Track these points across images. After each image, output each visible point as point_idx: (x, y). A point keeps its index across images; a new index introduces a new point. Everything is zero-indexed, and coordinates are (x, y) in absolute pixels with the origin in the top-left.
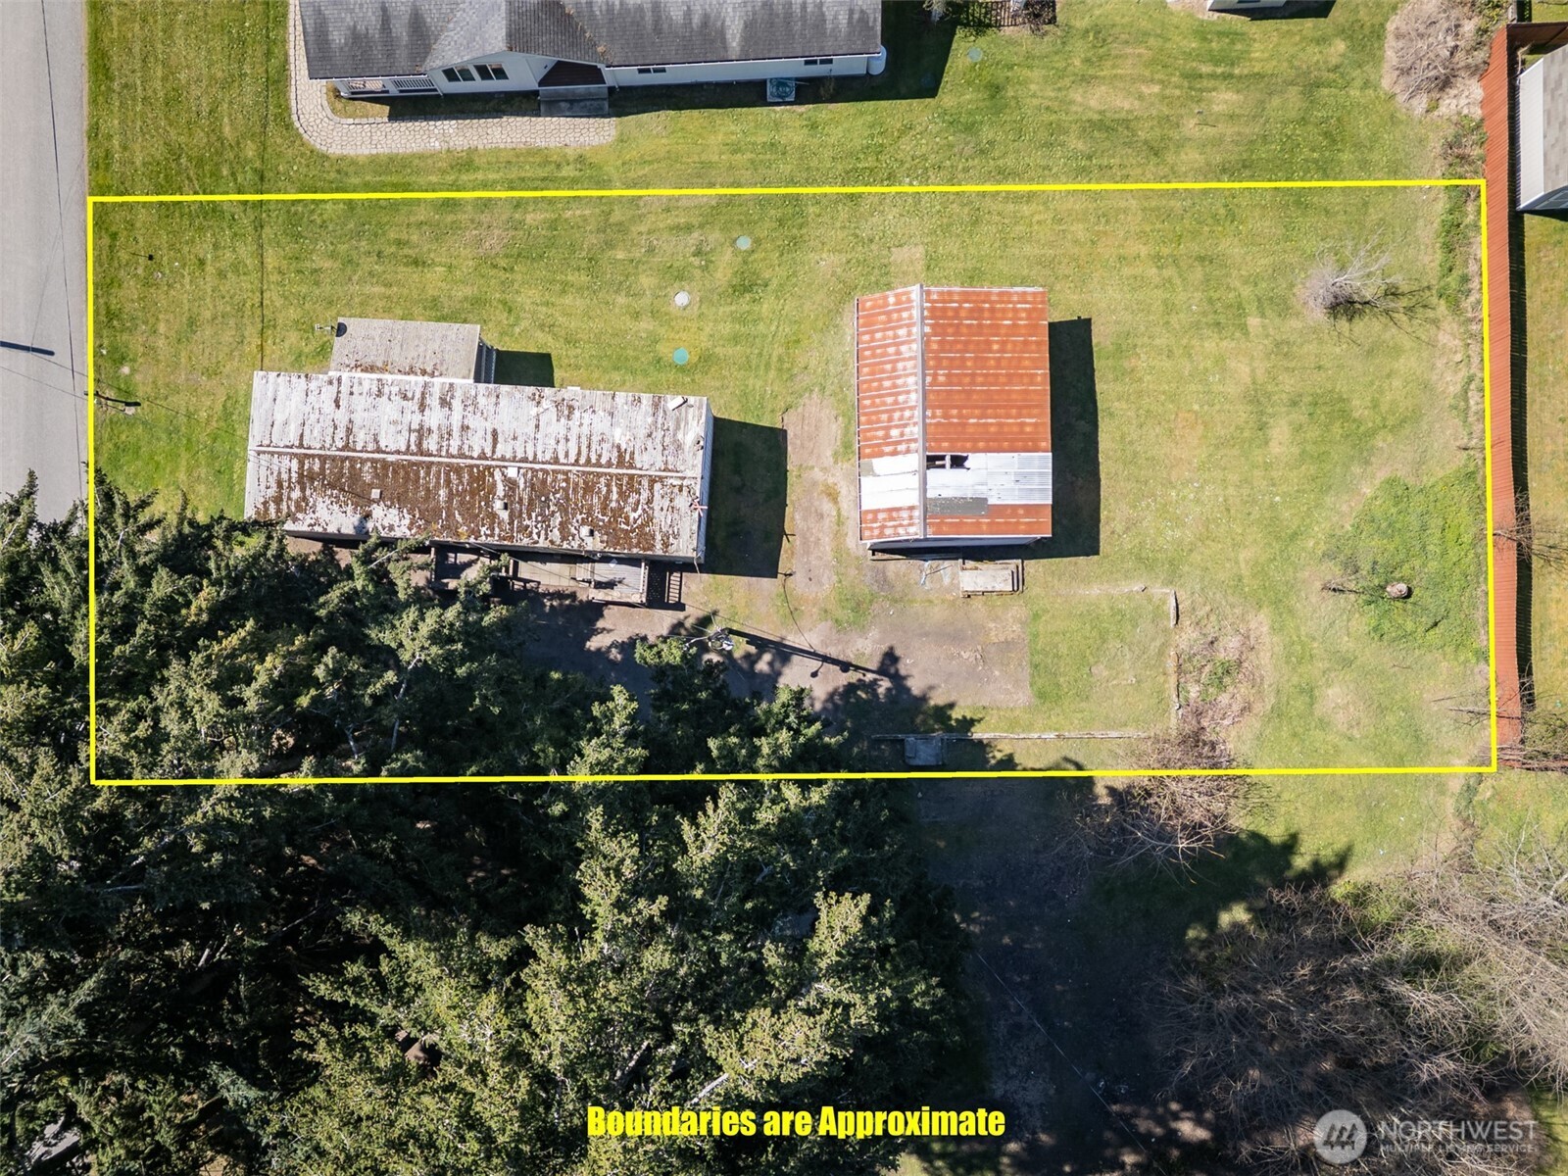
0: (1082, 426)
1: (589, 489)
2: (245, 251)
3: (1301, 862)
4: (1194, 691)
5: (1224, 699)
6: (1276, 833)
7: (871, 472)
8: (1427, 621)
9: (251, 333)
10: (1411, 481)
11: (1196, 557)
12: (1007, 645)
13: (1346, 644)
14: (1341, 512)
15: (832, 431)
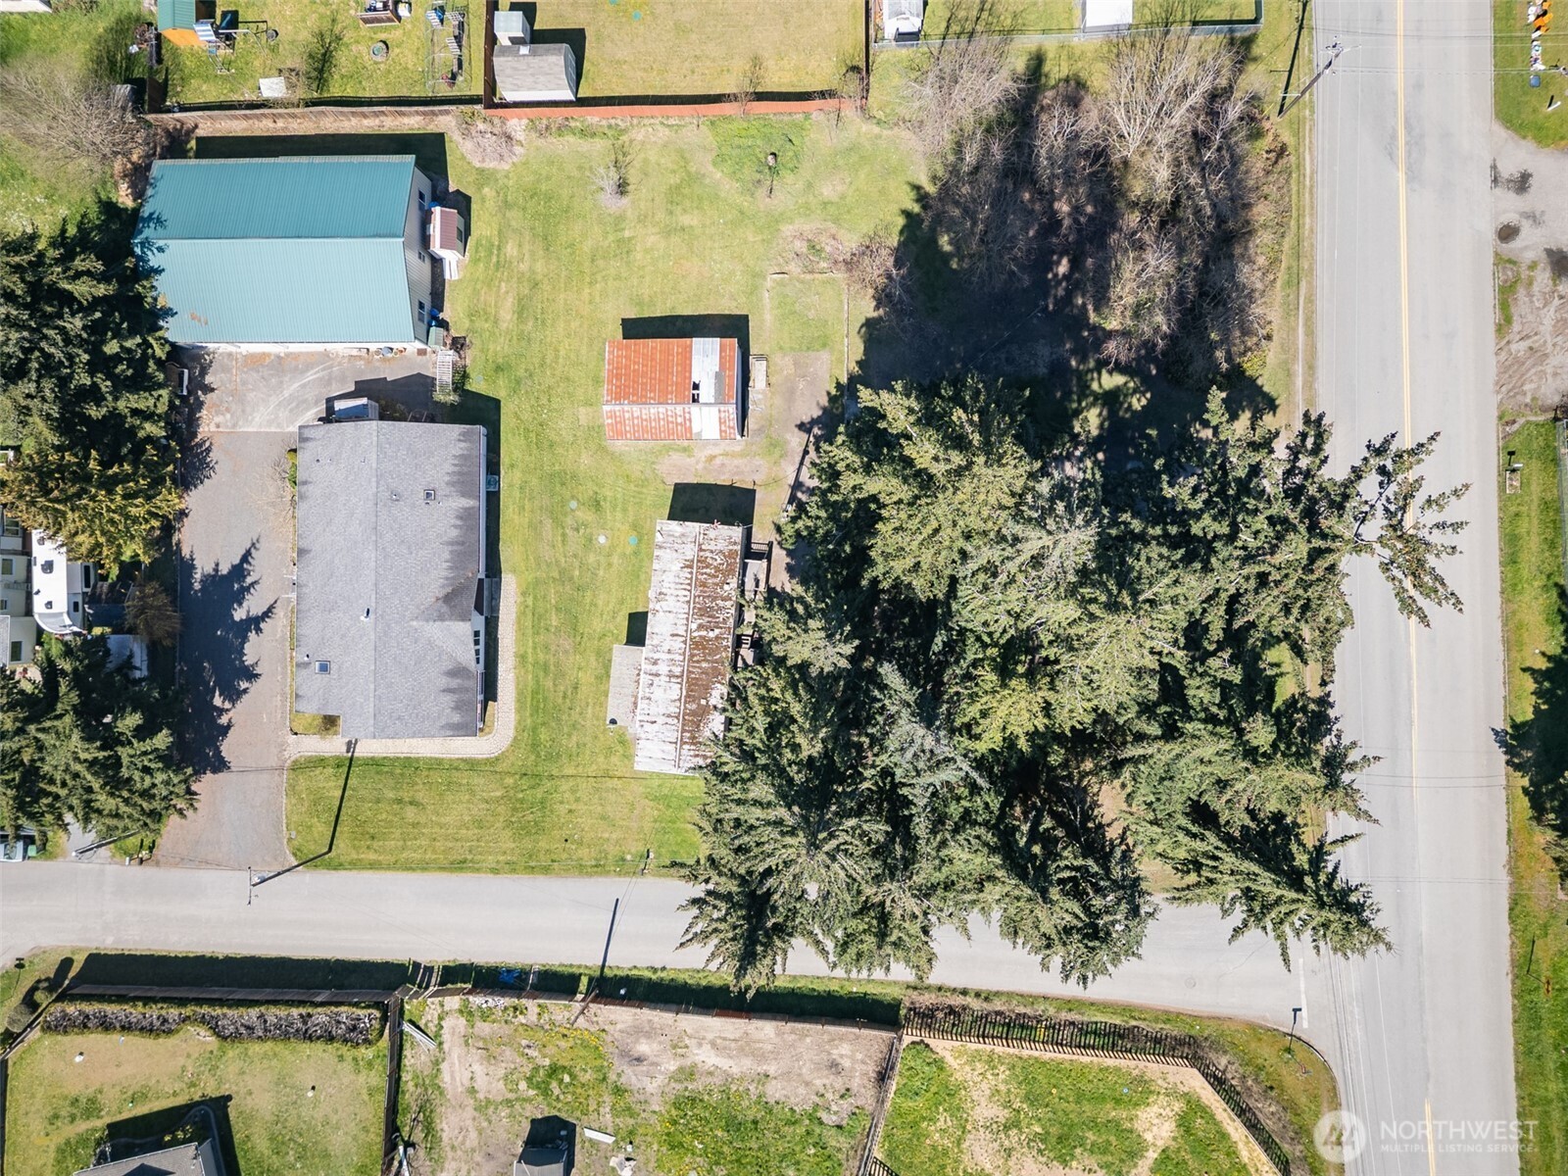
0: (679, 323)
1: (704, 585)
2: (565, 786)
3: (916, 208)
4: (824, 265)
5: (828, 249)
6: (901, 221)
7: (699, 434)
8: (788, 145)
9: (610, 783)
10: (714, 154)
11: (751, 263)
12: (796, 364)
13: (800, 185)
14: (729, 189)
15: (676, 457)
